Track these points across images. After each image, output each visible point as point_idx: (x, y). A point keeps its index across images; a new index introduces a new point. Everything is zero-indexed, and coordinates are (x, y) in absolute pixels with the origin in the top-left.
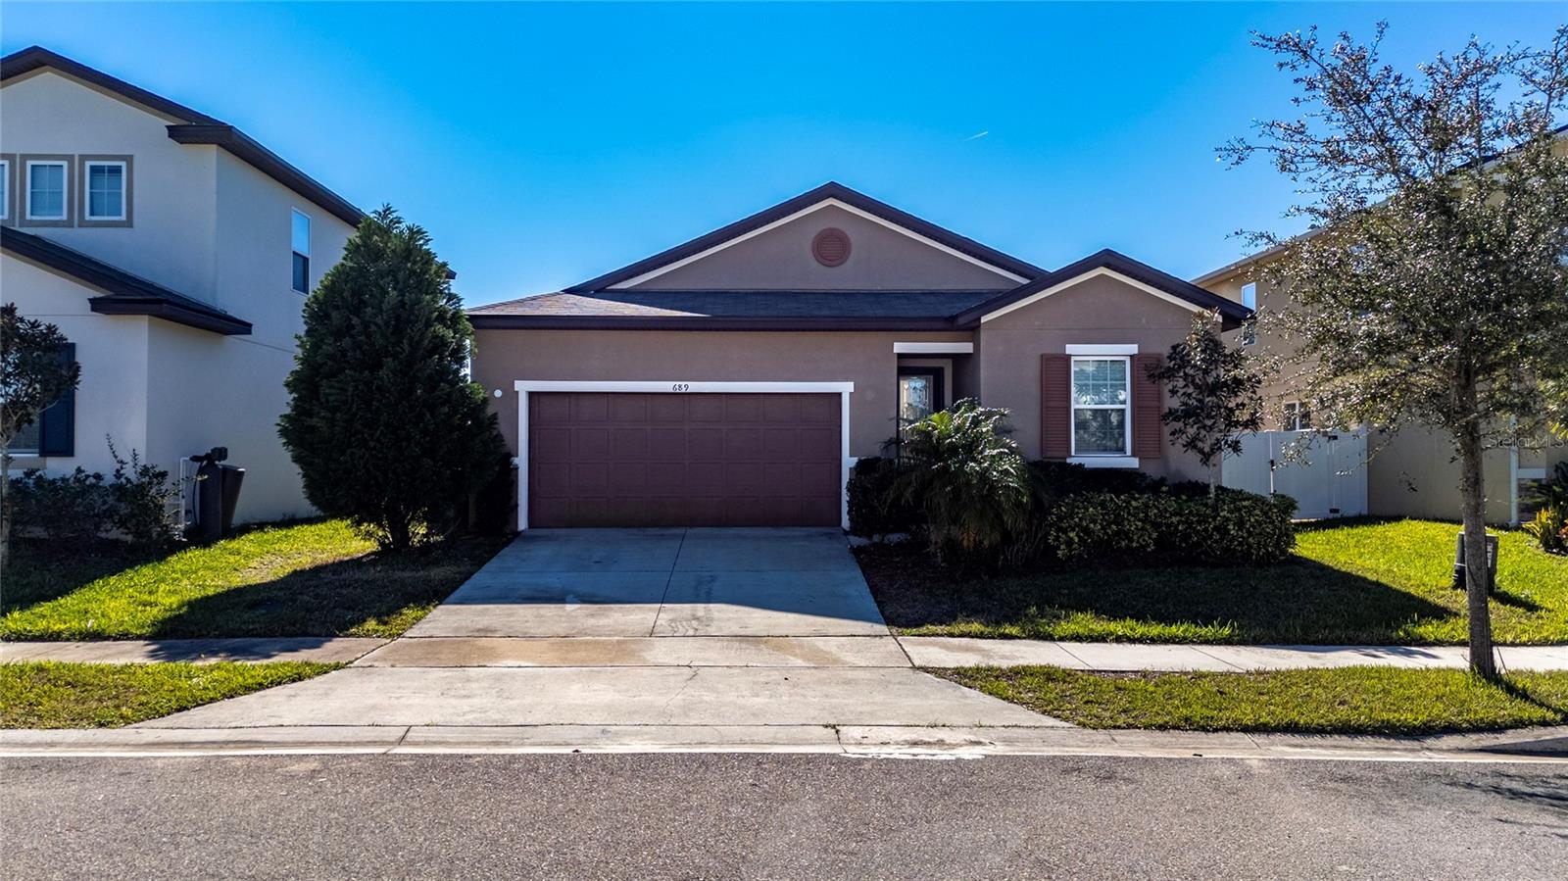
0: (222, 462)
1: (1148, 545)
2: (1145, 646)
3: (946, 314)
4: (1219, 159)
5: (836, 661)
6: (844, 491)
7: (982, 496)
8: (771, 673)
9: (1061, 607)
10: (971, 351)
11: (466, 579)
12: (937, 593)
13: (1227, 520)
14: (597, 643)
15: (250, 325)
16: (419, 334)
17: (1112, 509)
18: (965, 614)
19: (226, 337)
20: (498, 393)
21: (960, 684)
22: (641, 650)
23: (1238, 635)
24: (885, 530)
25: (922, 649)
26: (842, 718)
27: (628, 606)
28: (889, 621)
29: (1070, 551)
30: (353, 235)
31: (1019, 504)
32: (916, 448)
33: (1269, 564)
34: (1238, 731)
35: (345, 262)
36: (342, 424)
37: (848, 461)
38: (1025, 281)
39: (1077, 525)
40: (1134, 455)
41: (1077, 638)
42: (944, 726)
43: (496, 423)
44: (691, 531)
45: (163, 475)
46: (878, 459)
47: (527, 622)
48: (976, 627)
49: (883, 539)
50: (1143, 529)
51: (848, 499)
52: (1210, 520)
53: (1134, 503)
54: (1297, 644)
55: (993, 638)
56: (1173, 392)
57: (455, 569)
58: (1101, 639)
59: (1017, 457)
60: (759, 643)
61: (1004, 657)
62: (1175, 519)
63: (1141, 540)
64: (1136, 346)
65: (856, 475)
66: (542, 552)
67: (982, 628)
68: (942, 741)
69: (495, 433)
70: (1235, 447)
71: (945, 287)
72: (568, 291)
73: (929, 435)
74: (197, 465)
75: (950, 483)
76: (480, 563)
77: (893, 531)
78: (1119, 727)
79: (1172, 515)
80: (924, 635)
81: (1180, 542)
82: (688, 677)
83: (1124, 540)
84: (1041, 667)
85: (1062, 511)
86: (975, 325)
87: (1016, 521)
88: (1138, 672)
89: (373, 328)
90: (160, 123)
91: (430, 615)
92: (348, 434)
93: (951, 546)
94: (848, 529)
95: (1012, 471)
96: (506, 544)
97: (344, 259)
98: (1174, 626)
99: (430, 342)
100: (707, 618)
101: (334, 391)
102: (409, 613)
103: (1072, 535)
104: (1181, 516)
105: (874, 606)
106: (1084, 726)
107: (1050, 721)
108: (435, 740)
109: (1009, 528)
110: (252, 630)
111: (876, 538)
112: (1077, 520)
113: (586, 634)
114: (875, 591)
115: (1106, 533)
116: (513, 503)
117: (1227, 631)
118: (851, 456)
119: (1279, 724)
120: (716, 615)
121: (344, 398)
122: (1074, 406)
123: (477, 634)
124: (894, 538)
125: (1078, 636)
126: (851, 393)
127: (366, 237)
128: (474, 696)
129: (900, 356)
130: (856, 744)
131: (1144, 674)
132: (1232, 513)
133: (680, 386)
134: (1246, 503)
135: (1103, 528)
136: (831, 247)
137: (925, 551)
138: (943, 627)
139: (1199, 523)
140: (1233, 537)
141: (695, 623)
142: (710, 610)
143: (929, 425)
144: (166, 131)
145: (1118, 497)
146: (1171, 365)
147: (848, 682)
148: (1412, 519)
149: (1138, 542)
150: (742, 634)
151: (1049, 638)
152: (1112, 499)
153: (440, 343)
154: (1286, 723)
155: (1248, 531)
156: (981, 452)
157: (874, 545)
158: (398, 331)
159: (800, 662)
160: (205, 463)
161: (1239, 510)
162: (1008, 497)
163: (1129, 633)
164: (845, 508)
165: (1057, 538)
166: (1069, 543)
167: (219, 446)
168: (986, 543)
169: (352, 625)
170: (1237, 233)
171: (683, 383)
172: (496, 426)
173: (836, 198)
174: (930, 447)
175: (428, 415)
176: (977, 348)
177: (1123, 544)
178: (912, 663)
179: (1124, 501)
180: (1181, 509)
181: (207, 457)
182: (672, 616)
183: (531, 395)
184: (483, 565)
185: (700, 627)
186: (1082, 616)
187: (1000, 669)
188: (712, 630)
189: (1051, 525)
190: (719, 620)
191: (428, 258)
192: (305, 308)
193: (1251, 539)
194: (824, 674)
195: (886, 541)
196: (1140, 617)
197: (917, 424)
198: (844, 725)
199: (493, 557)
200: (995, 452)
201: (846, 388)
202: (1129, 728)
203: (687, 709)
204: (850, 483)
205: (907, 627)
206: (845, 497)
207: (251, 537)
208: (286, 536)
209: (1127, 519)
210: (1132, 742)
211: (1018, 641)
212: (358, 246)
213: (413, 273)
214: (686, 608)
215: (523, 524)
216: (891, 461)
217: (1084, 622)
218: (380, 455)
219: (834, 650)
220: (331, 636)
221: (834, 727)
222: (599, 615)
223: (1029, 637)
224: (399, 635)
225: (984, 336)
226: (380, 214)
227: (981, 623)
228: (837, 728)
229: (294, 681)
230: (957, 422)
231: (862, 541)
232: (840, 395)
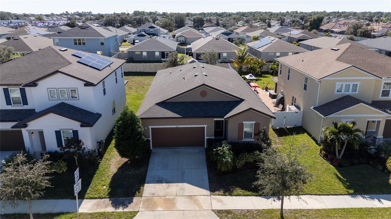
2: (245, 197)
3: (223, 115)
5: (202, 207)
8: (194, 213)
11: (147, 173)
14: (170, 200)
15: (101, 114)
20: (146, 128)
21: (217, 216)
22: (176, 203)
25: (214, 201)
27: (172, 184)
28: (210, 190)
37: (206, 138)
40: (254, 139)
47: (159, 190)
51: (206, 143)
55: (224, 196)
60: (192, 199)
64: (255, 122)
65: (207, 140)
66: (156, 160)
67: (223, 193)
84: (228, 210)
90: (83, 83)
91: (145, 188)
94: (206, 149)
100: (184, 189)
105: (208, 184)
113: (168, 195)
114: (209, 178)
122: (244, 131)
123: (152, 195)
125: (236, 195)
129: (215, 121)
133: (177, 126)
136: (204, 94)
138: (217, 192)
147: (203, 216)
150: (189, 195)
151: (232, 195)
159: (197, 208)
163: (243, 194)
178: (212, 208)
182: (179, 188)
183: (152, 128)
184: (148, 167)
186: (237, 188)
187: (223, 210)
194: (200, 213)
199: (149, 163)
201: (206, 126)
205: (213, 192)
211: (227, 196)
214: (181, 185)
215: (151, 148)
219: (202, 202)
220: (133, 197)
222: (168, 188)
224: (142, 196)
232: (204, 127)
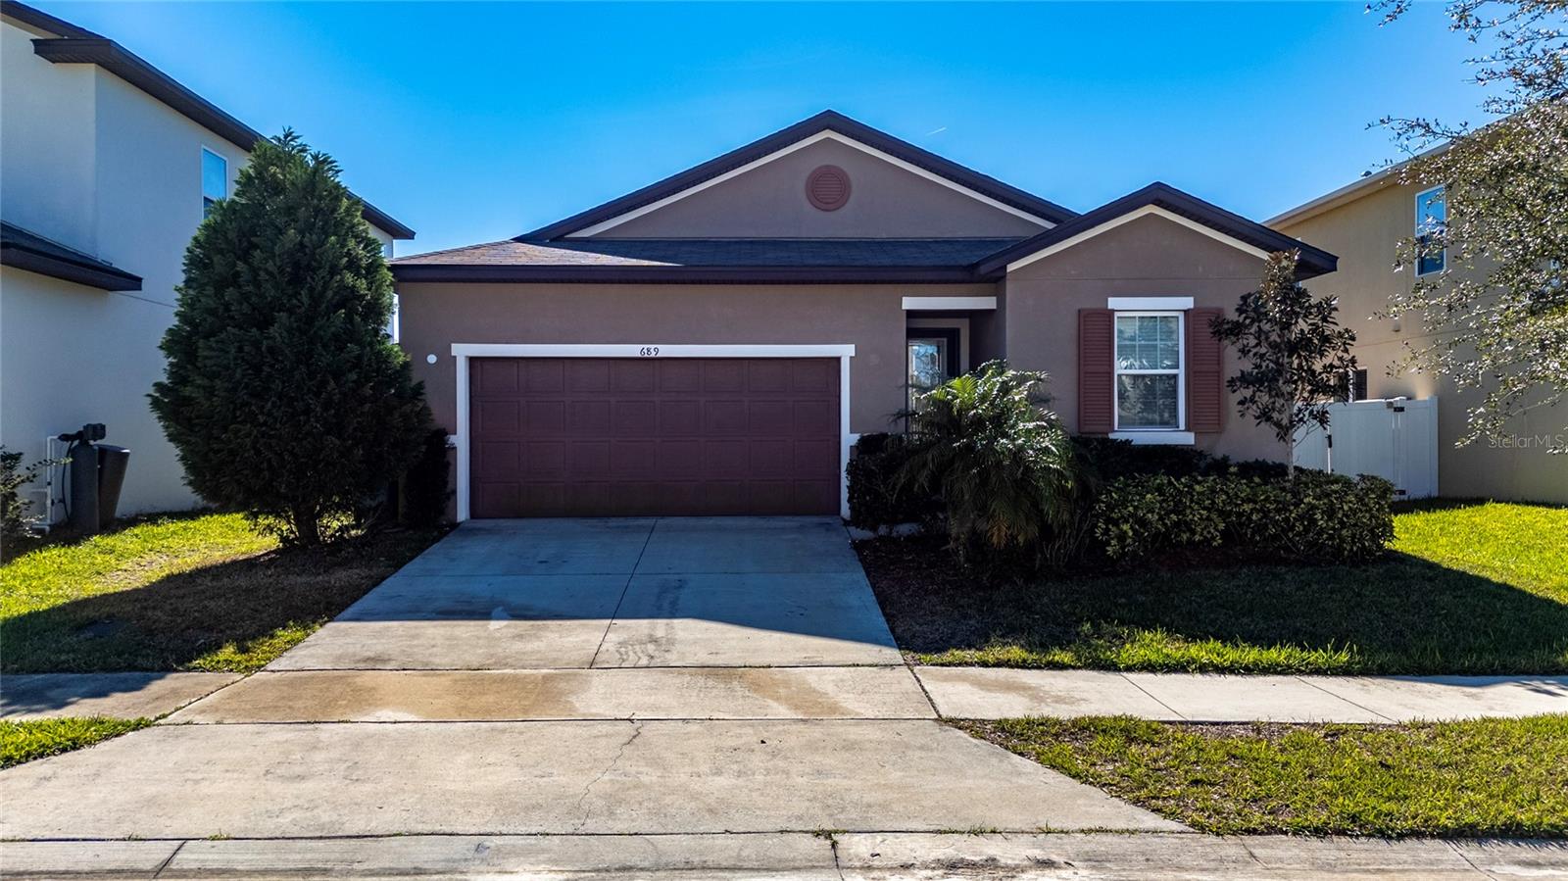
0: (99, 442)
1: (1213, 538)
2: (1239, 678)
3: (965, 262)
4: (1368, 11)
5: (834, 709)
6: (844, 474)
7: (1015, 481)
8: (743, 731)
9: (1122, 623)
10: (995, 307)
11: (376, 584)
12: (961, 603)
13: (1313, 507)
14: (516, 679)
15: (140, 280)
16: (321, 283)
17: (1171, 495)
18: (999, 633)
19: (110, 293)
20: (432, 359)
21: (1007, 748)
22: (572, 692)
23: (1359, 663)
24: (893, 522)
25: (948, 687)
26: (842, 817)
27: (568, 622)
28: (903, 643)
29: (1123, 548)
30: (245, 162)
31: (1062, 491)
32: (929, 422)
33: (1365, 562)
34: (1433, 836)
35: (237, 199)
36: (223, 394)
37: (848, 439)
38: (1050, 225)
39: (1131, 515)
40: (1188, 429)
41: (1149, 667)
42: (994, 832)
43: (422, 394)
44: (661, 522)
45: (16, 457)
46: (884, 436)
47: (433, 646)
48: (1016, 652)
49: (891, 533)
50: (1208, 519)
51: (848, 483)
52: (1292, 508)
53: (1197, 488)
54: (1438, 674)
55: (1039, 668)
56: (1244, 352)
57: (364, 572)
58: (1180, 668)
59: (1059, 432)
60: (730, 676)
61: (1059, 700)
62: (1247, 507)
63: (1205, 533)
64: (1192, 299)
65: (858, 456)
66: (476, 550)
67: (1025, 655)
68: (994, 860)
69: (421, 405)
70: (1322, 418)
71: (960, 234)
72: (518, 240)
73: (948, 405)
74: (67, 445)
75: (976, 464)
76: (398, 564)
77: (902, 522)
78: (1255, 832)
79: (1243, 501)
80: (949, 664)
81: (1253, 535)
82: (626, 740)
83: (1184, 532)
84: (1115, 719)
85: (1112, 498)
86: (999, 274)
87: (1058, 512)
88: (1247, 723)
89: (262, 273)
90: (25, 36)
91: (312, 637)
92: (231, 406)
93: (977, 542)
94: (849, 519)
95: (1053, 449)
96: (436, 540)
97: (236, 194)
98: (1272, 650)
99: (335, 294)
100: (668, 640)
101: (214, 354)
102: (283, 635)
103: (1125, 527)
104: (1255, 502)
105: (881, 622)
106: (1203, 829)
107: (1150, 820)
108: (215, 866)
109: (1049, 521)
110: (63, 662)
111: (883, 530)
112: (1131, 509)
113: (506, 665)
114: (883, 601)
115: (1165, 524)
116: (448, 490)
117: (1343, 657)
118: (851, 433)
119: (1493, 826)
120: (680, 635)
121: (225, 362)
122: (1117, 372)
123: (362, 666)
124: (905, 529)
125: (1150, 665)
126: (851, 357)
127: (260, 170)
128: (312, 776)
129: (911, 314)
130: (862, 868)
131: (1257, 727)
132: (1320, 499)
133: (648, 350)
134: (1335, 487)
135: (1161, 519)
136: (828, 188)
137: (944, 548)
138: (972, 652)
139: (1278, 511)
140: (1322, 529)
141: (651, 648)
142: (673, 628)
143: (948, 393)
144: (32, 47)
145: (1178, 480)
146: (1241, 319)
147: (850, 746)
148: (1497, 502)
149: (1201, 535)
150: (711, 663)
151: (1111, 667)
152: (1170, 483)
153: (351, 296)
154: (1505, 824)
155: (1341, 522)
156: (1012, 427)
157: (880, 538)
158: (296, 280)
159: (782, 711)
160: (76, 443)
161: (1328, 495)
162: (1049, 484)
163: (1217, 660)
164: (845, 494)
165: (1106, 531)
166: (1122, 537)
167: (94, 422)
168: (1021, 539)
169: (199, 655)
170: (1382, 121)
171: (653, 346)
172: (423, 397)
173: (833, 129)
174: (947, 420)
175: (332, 383)
176: (1001, 302)
177: (1185, 537)
178: (937, 712)
179: (1185, 486)
180: (1255, 495)
181: (79, 435)
182: (623, 636)
183: (473, 361)
184: (400, 568)
185: (657, 654)
186: (1151, 635)
187: (1058, 722)
188: (673, 659)
189: (1098, 516)
190: (681, 642)
191: (338, 193)
192: (187, 254)
193: (1344, 532)
194: (816, 732)
195: (894, 534)
196: (1226, 637)
197: (934, 392)
198: (845, 832)
199: (417, 556)
200: (1031, 425)
201: (846, 352)
202: (1269, 833)
203: (613, 802)
204: (850, 464)
205: (927, 650)
206: (845, 482)
207: (137, 531)
208: (185, 529)
209: (1190, 507)
210: (1281, 860)
211: (1071, 672)
212: (249, 177)
213: (318, 211)
214: (642, 626)
215: (462, 513)
216: (900, 439)
217: (1154, 644)
218: (273, 433)
219: (830, 689)
220: (167, 670)
221: (828, 835)
222: (530, 636)
223: (1086, 667)
224: (259, 668)
225: (1010, 287)
226: (279, 140)
227: (1022, 646)
228: (835, 837)
229: (64, 750)
230: (980, 390)
231: (867, 534)
232: (838, 359)
